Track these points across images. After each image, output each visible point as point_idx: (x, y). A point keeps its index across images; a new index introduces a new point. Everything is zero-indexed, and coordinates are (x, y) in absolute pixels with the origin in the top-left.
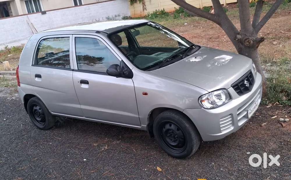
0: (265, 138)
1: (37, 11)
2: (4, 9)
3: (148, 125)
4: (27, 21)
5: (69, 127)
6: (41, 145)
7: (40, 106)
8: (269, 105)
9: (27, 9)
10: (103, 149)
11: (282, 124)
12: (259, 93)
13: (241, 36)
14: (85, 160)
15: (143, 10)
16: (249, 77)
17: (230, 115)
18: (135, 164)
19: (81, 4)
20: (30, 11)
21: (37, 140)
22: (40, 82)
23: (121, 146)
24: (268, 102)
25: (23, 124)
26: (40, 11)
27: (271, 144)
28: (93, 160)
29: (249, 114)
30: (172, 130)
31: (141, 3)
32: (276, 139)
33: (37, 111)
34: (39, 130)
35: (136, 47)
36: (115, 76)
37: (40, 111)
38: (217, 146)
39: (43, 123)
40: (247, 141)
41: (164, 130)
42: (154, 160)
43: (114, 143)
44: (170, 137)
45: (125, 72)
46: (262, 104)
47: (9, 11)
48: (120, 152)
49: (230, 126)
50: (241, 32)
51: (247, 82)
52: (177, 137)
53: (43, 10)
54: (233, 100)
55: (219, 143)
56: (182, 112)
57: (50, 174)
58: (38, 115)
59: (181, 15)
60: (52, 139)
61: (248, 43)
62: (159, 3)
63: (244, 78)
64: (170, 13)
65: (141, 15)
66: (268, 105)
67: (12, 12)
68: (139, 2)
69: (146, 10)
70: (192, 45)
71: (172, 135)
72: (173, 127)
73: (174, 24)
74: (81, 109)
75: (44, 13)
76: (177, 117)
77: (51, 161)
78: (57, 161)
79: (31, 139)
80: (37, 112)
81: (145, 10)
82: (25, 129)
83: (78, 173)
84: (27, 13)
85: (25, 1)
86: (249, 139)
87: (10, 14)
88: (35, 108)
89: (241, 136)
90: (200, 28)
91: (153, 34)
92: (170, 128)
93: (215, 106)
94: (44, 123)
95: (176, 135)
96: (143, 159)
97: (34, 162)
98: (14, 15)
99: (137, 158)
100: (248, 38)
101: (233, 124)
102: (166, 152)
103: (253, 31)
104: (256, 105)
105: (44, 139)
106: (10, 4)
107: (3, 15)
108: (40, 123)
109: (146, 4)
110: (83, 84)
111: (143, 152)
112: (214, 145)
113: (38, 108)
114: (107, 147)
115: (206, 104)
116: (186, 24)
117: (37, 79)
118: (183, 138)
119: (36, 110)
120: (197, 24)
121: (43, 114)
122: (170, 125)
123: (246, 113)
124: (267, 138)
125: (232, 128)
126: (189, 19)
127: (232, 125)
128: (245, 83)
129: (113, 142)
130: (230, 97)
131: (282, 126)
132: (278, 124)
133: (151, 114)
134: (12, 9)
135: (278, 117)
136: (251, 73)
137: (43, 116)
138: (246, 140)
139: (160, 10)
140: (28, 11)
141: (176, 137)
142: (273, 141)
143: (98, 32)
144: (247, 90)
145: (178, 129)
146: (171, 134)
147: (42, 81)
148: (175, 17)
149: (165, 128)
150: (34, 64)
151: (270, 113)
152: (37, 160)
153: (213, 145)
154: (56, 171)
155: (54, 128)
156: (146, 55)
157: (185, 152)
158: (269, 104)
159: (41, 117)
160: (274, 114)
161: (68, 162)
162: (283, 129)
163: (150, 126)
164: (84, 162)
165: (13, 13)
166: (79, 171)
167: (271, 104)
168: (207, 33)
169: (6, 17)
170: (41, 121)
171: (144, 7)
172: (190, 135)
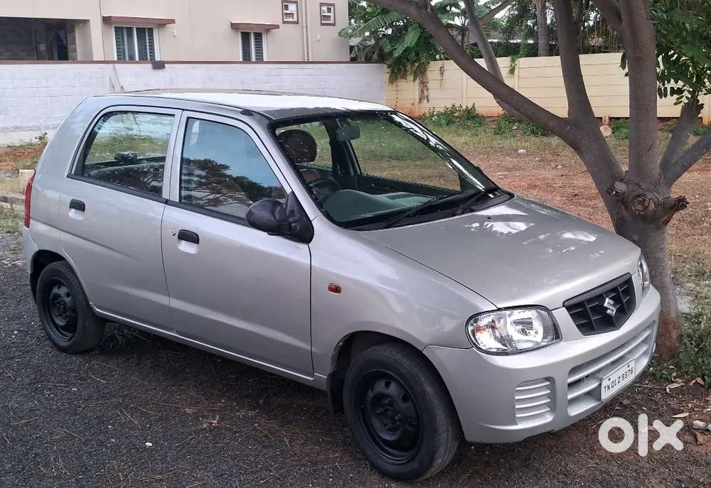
0: (641, 465)
1: (143, 58)
2: (59, 39)
3: (332, 376)
4: (110, 78)
5: (135, 355)
6: (50, 389)
7: (70, 286)
8: (677, 382)
9: (117, 49)
10: (205, 426)
11: (695, 436)
12: (644, 341)
13: (627, 185)
14: (148, 444)
15: (420, 99)
16: (623, 293)
17: (547, 379)
18: (277, 475)
19: (260, 59)
20: (124, 56)
21: (42, 376)
22: (78, 221)
23: (256, 425)
24: (674, 374)
25: (19, 331)
26: (149, 59)
27: (653, 480)
28: (170, 448)
29: (603, 390)
30: (390, 399)
31: (417, 81)
32: (670, 470)
33: (59, 300)
34: (55, 352)
35: (352, 174)
36: (265, 231)
37: (67, 300)
38: (507, 465)
39: (68, 334)
40: (592, 463)
41: (371, 395)
42: (329, 474)
43: (241, 414)
44: (382, 417)
45: (293, 225)
46: (658, 377)
47: (70, 47)
48: (248, 438)
49: (545, 412)
50: (628, 177)
51: (612, 302)
52: (400, 420)
53: (157, 58)
54: (562, 343)
55: (514, 459)
56: (420, 352)
57: (46, 466)
58: (61, 310)
59: (515, 128)
60: (82, 379)
61: (640, 207)
62: (465, 88)
63: (605, 291)
64: (487, 119)
65: (411, 111)
66: (673, 382)
67: (78, 50)
68: (412, 78)
69: (428, 101)
70: (493, 189)
71: (389, 413)
72: (393, 389)
73: (492, 148)
74: (170, 309)
75: (159, 66)
76: (406, 363)
77: (61, 432)
78: (76, 435)
79: (29, 370)
80: (58, 303)
81: (425, 101)
82: (21, 343)
83: (120, 474)
84: (116, 60)
85: (115, 27)
86: (597, 461)
87: (70, 54)
88: (55, 290)
89: (579, 450)
90: (557, 166)
91: (430, 162)
92: (385, 391)
93: (509, 349)
94: (71, 335)
95: (399, 413)
96: (302, 465)
97: (15, 428)
98: (79, 58)
99: (288, 461)
100: (644, 195)
101: (552, 406)
102: (367, 458)
103: (660, 179)
104: (631, 371)
105: (60, 375)
106: (76, 30)
107: (52, 54)
108: (62, 334)
109: (430, 85)
110: (184, 242)
111: (307, 449)
112: (502, 460)
113: (63, 291)
114: (218, 422)
115: (486, 340)
116: (522, 151)
117: (73, 213)
118: (414, 423)
119: (58, 296)
120: (550, 157)
121: (74, 311)
122: (387, 385)
123: (595, 385)
124: (648, 466)
125: (549, 418)
126: (533, 139)
127: (549, 409)
128: (606, 305)
129: (239, 411)
130: (554, 333)
131: (697, 440)
132: (687, 433)
133: (342, 346)
134: (78, 41)
135: (693, 416)
136: (629, 282)
137: (73, 315)
138: (590, 460)
139: (464, 108)
140: (118, 55)
141: (396, 418)
142: (659, 474)
143: (247, 112)
144: (609, 323)
145: (406, 398)
146: (388, 410)
147: (84, 220)
148: (499, 131)
149: (372, 389)
150: (73, 173)
151: (673, 403)
152: (26, 425)
153: (498, 460)
154: (64, 461)
155: (97, 352)
156: (364, 193)
157: (415, 465)
158: (678, 380)
159: (66, 316)
160: (682, 408)
161: (102, 443)
162: (695, 449)
163: (336, 379)
164: (146, 449)
165: (78, 54)
166: (124, 469)
167: (680, 380)
168: (571, 181)
169: (60, 59)
170: (64, 328)
171: (422, 91)
172: (433, 417)
